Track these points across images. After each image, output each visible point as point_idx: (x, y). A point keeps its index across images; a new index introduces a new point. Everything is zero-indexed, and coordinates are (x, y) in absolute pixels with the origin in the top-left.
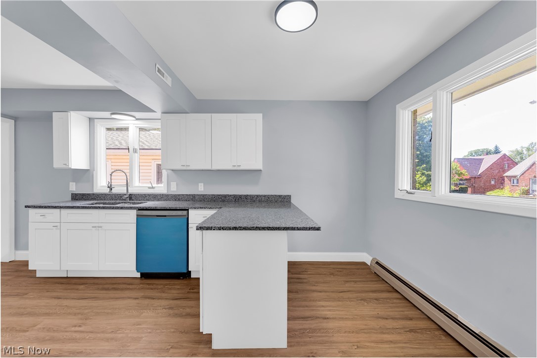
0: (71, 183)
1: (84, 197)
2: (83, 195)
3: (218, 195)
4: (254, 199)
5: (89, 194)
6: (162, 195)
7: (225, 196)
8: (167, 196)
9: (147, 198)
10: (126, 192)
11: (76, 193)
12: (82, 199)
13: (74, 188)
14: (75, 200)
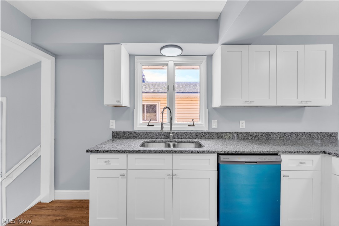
0: (111, 121)
1: (125, 135)
2: (124, 133)
3: (262, 133)
4: (299, 137)
5: (130, 133)
6: (205, 133)
7: (269, 134)
8: (210, 133)
9: (189, 136)
10: (170, 129)
11: (117, 131)
12: (123, 137)
13: (114, 126)
14: (116, 138)
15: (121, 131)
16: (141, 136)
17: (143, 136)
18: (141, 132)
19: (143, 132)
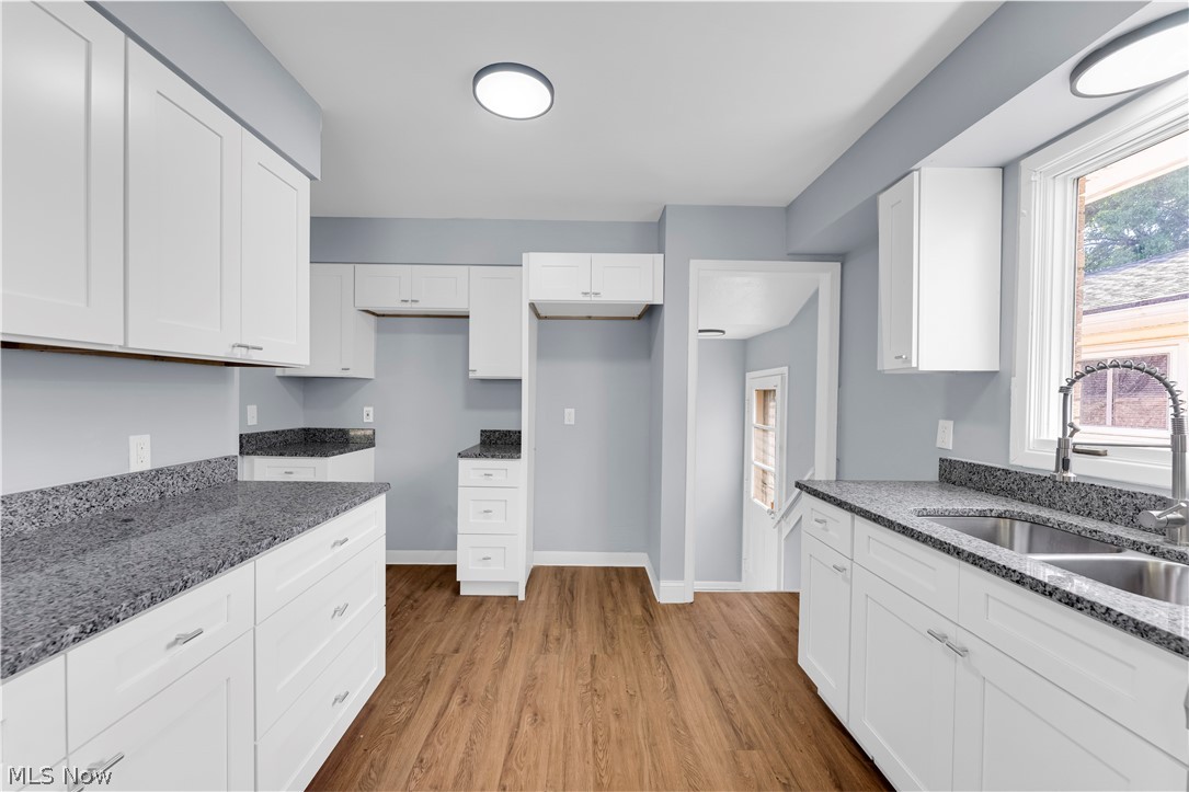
0: (941, 422)
1: (975, 478)
2: (973, 468)
5: (992, 470)
11: (953, 458)
12: (969, 484)
13: (948, 440)
14: (948, 481)
15: (964, 460)
16: (1032, 491)
17: (1039, 492)
18: (1032, 476)
19: (1039, 476)
